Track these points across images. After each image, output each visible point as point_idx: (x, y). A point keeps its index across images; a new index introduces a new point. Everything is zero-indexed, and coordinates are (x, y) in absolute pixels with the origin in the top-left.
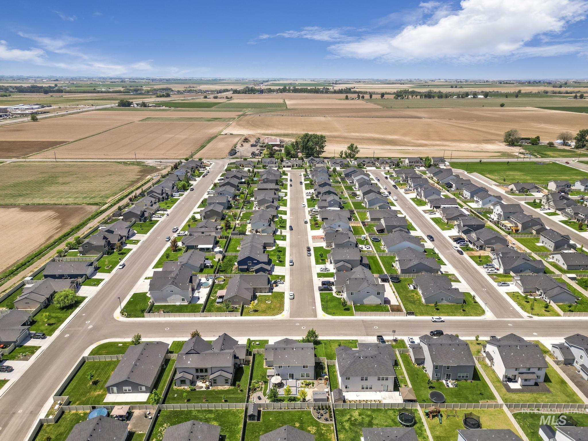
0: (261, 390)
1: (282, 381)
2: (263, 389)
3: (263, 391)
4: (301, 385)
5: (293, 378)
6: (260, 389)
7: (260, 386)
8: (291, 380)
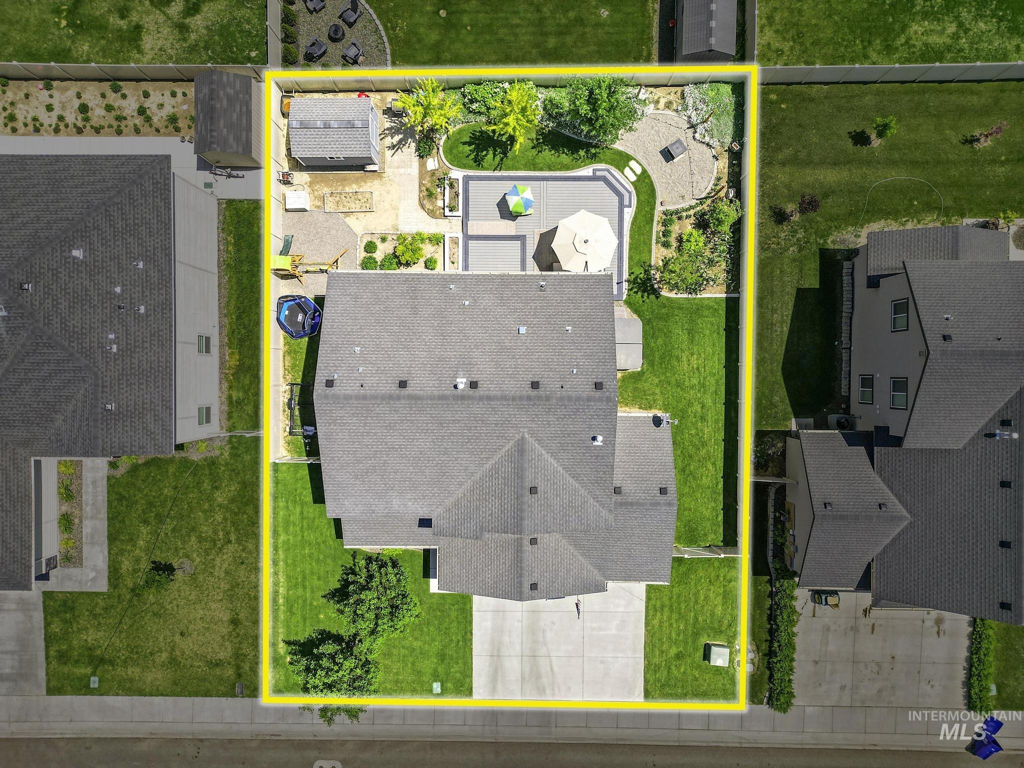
0: (667, 223)
2: (656, 227)
3: (658, 210)
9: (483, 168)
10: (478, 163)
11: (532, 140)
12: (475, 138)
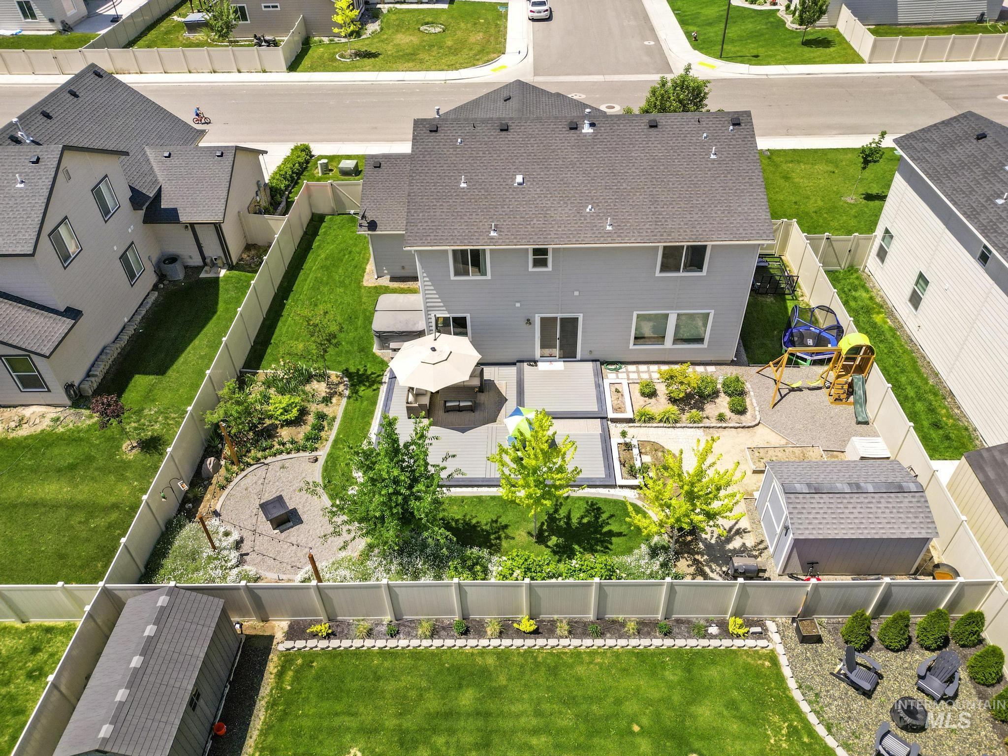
0: (314, 439)
1: (489, 373)
2: (331, 434)
3: (323, 453)
4: (640, 401)
5: (569, 353)
6: (301, 433)
7: (313, 408)
8: (559, 366)
9: (585, 499)
10: (594, 507)
11: (507, 537)
12: (602, 542)
